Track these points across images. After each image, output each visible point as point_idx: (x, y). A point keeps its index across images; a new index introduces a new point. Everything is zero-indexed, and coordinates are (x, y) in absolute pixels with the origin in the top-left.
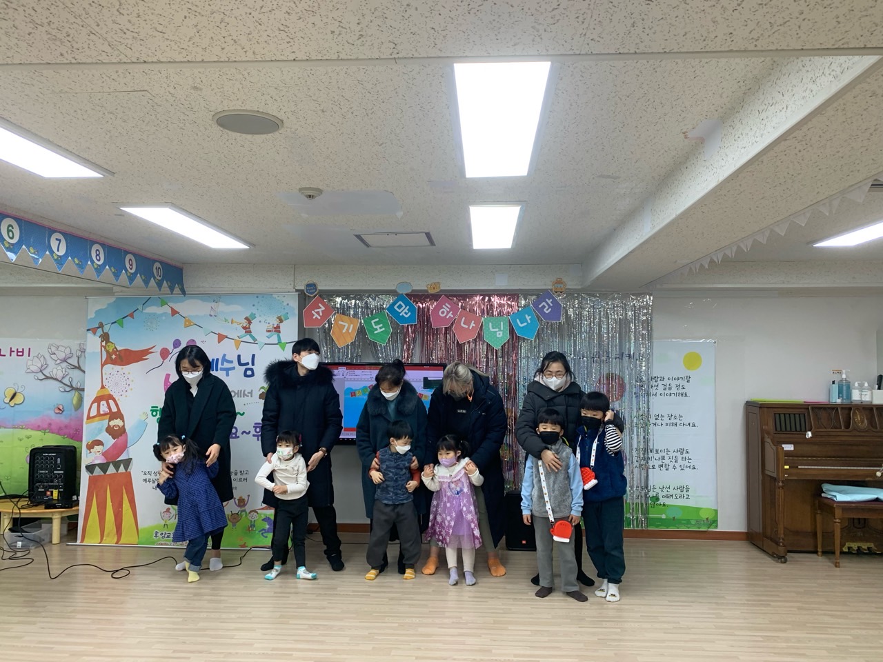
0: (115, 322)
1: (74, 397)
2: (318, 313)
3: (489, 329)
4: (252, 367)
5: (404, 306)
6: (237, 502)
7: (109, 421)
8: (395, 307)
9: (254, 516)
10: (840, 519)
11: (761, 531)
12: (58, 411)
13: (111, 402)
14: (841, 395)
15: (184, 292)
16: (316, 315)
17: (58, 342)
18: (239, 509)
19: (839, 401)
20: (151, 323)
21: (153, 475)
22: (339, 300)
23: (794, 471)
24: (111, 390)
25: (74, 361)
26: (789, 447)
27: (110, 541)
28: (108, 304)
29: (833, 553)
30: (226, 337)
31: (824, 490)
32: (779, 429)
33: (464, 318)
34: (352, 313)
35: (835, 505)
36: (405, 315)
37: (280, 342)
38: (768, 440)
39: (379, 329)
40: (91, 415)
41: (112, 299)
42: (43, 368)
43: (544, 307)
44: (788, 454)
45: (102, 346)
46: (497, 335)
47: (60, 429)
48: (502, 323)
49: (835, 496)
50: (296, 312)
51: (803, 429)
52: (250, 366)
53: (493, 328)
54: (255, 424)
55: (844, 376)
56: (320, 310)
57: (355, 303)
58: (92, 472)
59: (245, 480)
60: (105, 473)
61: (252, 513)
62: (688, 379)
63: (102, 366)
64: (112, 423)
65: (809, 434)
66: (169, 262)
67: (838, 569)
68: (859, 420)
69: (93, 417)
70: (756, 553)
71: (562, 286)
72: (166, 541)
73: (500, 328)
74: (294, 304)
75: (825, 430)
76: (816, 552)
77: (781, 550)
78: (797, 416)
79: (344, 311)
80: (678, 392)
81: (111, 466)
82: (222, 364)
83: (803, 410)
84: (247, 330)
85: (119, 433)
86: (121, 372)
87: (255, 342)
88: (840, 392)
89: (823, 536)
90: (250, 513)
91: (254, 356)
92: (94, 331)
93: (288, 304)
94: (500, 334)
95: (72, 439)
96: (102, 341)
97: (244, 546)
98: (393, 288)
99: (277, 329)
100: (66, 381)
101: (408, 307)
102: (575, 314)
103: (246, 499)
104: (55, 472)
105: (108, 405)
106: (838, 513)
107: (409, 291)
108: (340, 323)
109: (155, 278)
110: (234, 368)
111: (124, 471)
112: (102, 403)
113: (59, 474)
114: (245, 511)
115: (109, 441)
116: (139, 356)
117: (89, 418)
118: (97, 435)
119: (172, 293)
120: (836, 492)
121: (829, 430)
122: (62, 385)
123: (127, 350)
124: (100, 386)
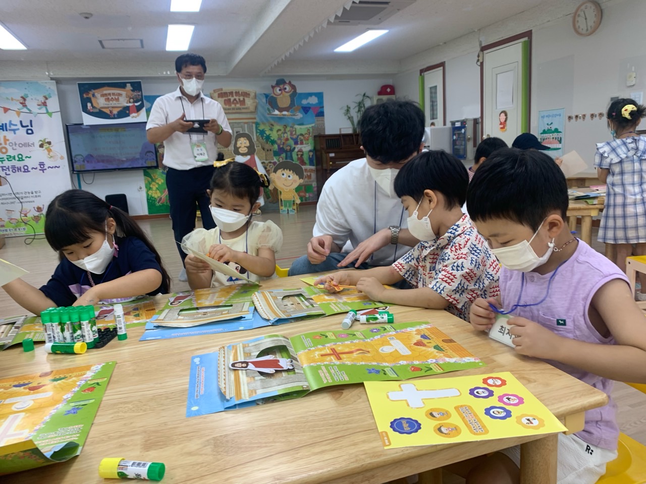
4: (32, 128)
6: (36, 209)
18: (38, 213)
23: (334, 165)
26: (333, 155)
30: (10, 109)
37: (47, 112)
44: (332, 158)
50: (56, 93)
52: (30, 127)
54: (40, 163)
59: (39, 196)
74: (53, 86)
78: (336, 140)
82: (10, 127)
83: (338, 137)
84: (24, 105)
87: (30, 112)
91: (31, 121)
93: (49, 88)
99: (45, 104)
103: (42, 207)
110: (18, 129)
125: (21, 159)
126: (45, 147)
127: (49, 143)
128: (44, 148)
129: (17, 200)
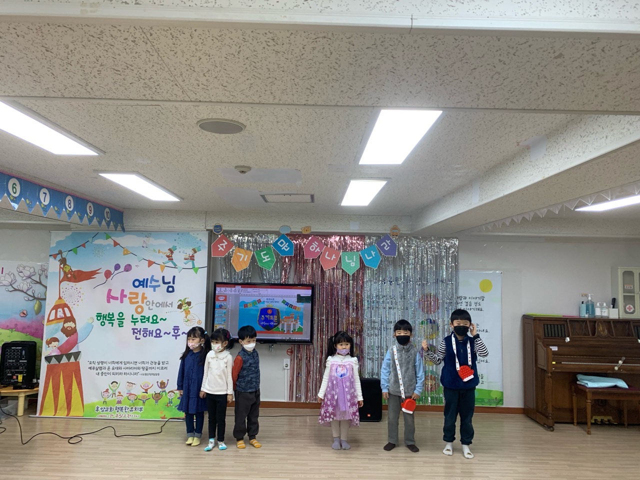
0: (71, 250)
1: (36, 304)
2: (222, 246)
3: (345, 260)
4: (173, 285)
5: (285, 243)
6: (159, 384)
7: (64, 323)
8: (279, 243)
9: (172, 395)
10: (590, 400)
11: (535, 407)
12: (23, 315)
13: (66, 309)
14: (588, 312)
15: (123, 229)
16: (221, 248)
17: (25, 264)
18: (161, 390)
19: (587, 316)
20: (99, 251)
21: (96, 364)
22: (236, 236)
23: (559, 365)
24: (66, 300)
25: (36, 278)
26: (555, 349)
27: (62, 413)
28: (66, 237)
29: (586, 423)
30: (155, 263)
31: (579, 379)
32: (547, 335)
33: (327, 253)
34: (245, 246)
35: (587, 390)
36: (285, 249)
37: (194, 267)
38: (540, 343)
39: (266, 259)
40: (50, 319)
41: (69, 233)
42: (12, 283)
43: (384, 245)
44: (554, 353)
45: (60, 268)
46: (351, 264)
47: (24, 328)
48: (355, 256)
49: (587, 384)
50: (207, 246)
51: (563, 336)
52: (171, 284)
53: (348, 260)
54: (174, 327)
55: (590, 298)
56: (224, 245)
57: (248, 239)
58: (49, 363)
59: (166, 368)
60: (59, 362)
61: (170, 393)
62: (483, 298)
63: (60, 282)
64: (66, 325)
65: (568, 339)
66: (115, 208)
67: (589, 436)
68: (601, 330)
69: (52, 320)
70: (531, 424)
71: (397, 231)
72: (105, 413)
73: (353, 260)
74: (205, 239)
75: (578, 336)
76: (573, 423)
77: (550, 422)
78: (559, 326)
79: (240, 245)
80: (476, 307)
81: (64, 357)
82: (151, 283)
83: (563, 322)
84: (170, 258)
85: (71, 333)
86: (74, 287)
87: (175, 267)
88: (587, 309)
89: (577, 411)
90: (168, 393)
91: (174, 277)
92: (55, 256)
93: (200, 240)
94: (353, 265)
95: (33, 336)
96: (61, 264)
97: (164, 418)
98: (278, 230)
99: (192, 258)
100: (30, 293)
101: (288, 244)
102: (404, 250)
103: (166, 383)
104: (21, 361)
105: (64, 311)
106: (589, 396)
107: (289, 232)
108: (238, 254)
109: (105, 220)
110: (159, 286)
111: (74, 361)
112: (59, 310)
113: (23, 363)
114: (165, 391)
115: (63, 338)
116: (89, 275)
117: (49, 321)
118: (54, 334)
119: (116, 230)
120: (586, 380)
121: (582, 336)
122: (27, 296)
123: (79, 271)
124: (58, 297)
125: (155, 322)
126: (183, 308)
127: (189, 304)
128: (182, 310)
129: (141, 371)
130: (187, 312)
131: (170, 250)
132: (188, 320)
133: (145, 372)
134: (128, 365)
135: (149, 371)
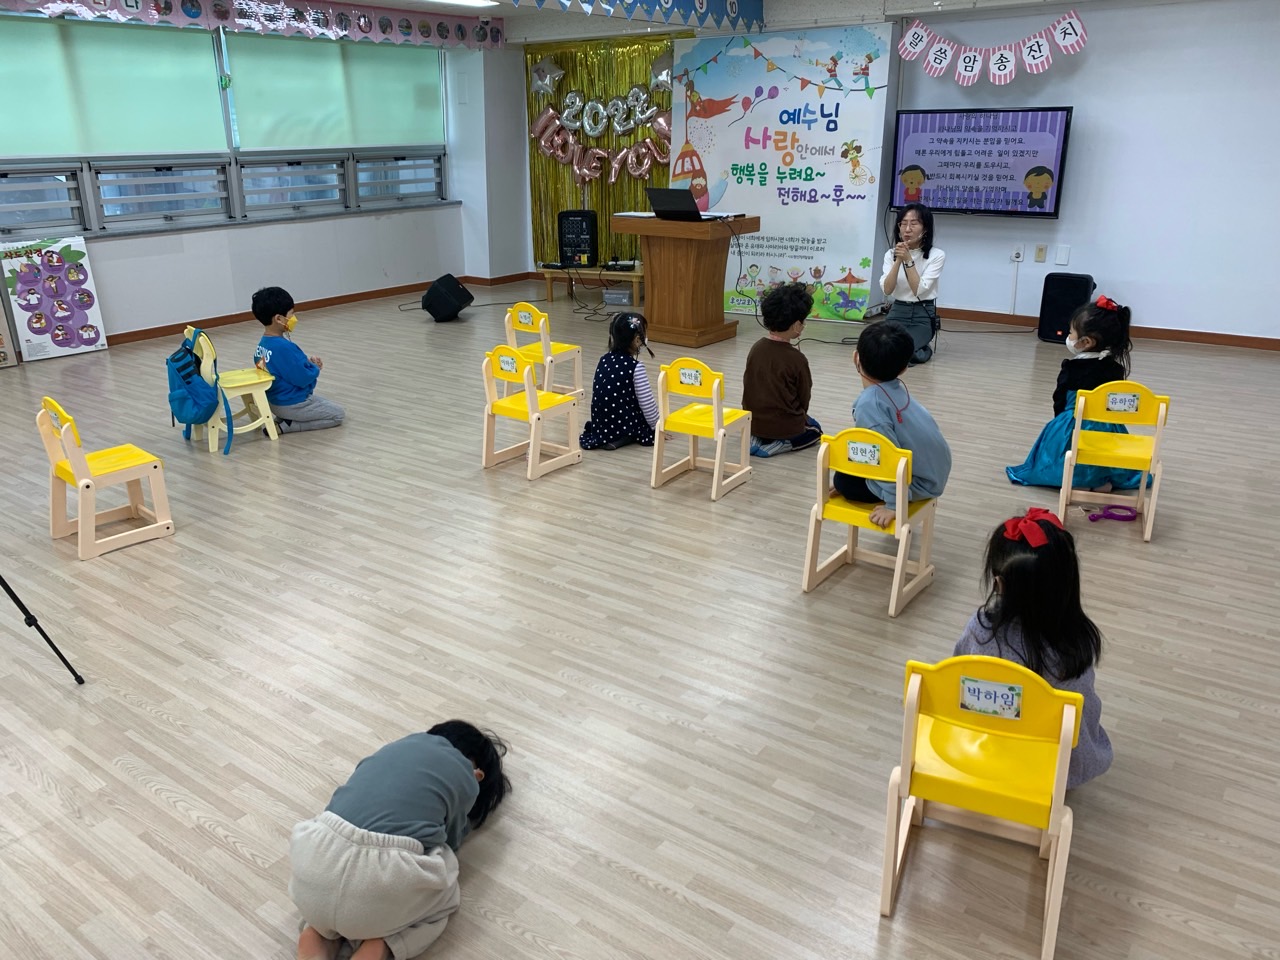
0: (700, 68)
4: (836, 119)
7: (693, 180)
9: (829, 289)
13: (695, 158)
15: (764, 29)
18: (815, 280)
20: (734, 68)
24: (696, 146)
28: (694, 47)
30: (810, 82)
37: (867, 88)
40: (676, 173)
41: (696, 43)
45: (687, 96)
50: (889, 48)
52: (833, 118)
54: (835, 186)
59: (822, 249)
61: (827, 285)
63: (687, 119)
64: (695, 182)
69: (679, 175)
72: (744, 307)
74: (885, 33)
82: (805, 116)
84: (832, 73)
85: (701, 193)
86: (704, 126)
87: (840, 88)
90: (825, 285)
91: (838, 105)
92: (680, 79)
93: (880, 38)
96: (687, 91)
99: (865, 72)
105: (692, 162)
110: (816, 120)
112: (687, 159)
114: (820, 282)
116: (723, 106)
117: (674, 175)
119: (761, 32)
123: (710, 100)
124: (685, 141)
125: (809, 178)
126: (850, 156)
127: (858, 149)
128: (848, 159)
129: (789, 252)
130: (856, 163)
131: (832, 59)
132: (856, 176)
133: (794, 253)
134: (771, 243)
135: (800, 253)
